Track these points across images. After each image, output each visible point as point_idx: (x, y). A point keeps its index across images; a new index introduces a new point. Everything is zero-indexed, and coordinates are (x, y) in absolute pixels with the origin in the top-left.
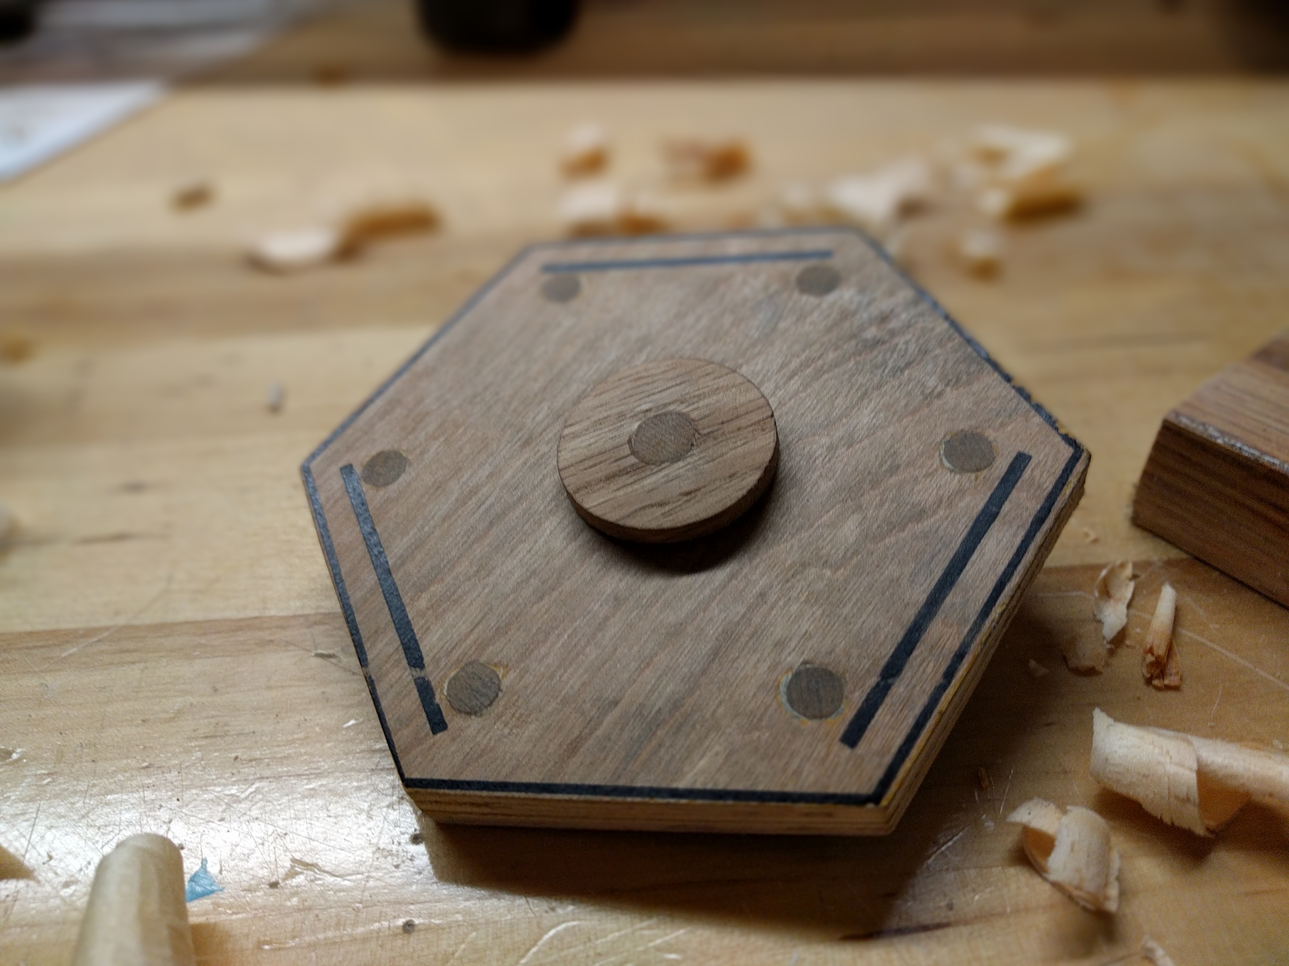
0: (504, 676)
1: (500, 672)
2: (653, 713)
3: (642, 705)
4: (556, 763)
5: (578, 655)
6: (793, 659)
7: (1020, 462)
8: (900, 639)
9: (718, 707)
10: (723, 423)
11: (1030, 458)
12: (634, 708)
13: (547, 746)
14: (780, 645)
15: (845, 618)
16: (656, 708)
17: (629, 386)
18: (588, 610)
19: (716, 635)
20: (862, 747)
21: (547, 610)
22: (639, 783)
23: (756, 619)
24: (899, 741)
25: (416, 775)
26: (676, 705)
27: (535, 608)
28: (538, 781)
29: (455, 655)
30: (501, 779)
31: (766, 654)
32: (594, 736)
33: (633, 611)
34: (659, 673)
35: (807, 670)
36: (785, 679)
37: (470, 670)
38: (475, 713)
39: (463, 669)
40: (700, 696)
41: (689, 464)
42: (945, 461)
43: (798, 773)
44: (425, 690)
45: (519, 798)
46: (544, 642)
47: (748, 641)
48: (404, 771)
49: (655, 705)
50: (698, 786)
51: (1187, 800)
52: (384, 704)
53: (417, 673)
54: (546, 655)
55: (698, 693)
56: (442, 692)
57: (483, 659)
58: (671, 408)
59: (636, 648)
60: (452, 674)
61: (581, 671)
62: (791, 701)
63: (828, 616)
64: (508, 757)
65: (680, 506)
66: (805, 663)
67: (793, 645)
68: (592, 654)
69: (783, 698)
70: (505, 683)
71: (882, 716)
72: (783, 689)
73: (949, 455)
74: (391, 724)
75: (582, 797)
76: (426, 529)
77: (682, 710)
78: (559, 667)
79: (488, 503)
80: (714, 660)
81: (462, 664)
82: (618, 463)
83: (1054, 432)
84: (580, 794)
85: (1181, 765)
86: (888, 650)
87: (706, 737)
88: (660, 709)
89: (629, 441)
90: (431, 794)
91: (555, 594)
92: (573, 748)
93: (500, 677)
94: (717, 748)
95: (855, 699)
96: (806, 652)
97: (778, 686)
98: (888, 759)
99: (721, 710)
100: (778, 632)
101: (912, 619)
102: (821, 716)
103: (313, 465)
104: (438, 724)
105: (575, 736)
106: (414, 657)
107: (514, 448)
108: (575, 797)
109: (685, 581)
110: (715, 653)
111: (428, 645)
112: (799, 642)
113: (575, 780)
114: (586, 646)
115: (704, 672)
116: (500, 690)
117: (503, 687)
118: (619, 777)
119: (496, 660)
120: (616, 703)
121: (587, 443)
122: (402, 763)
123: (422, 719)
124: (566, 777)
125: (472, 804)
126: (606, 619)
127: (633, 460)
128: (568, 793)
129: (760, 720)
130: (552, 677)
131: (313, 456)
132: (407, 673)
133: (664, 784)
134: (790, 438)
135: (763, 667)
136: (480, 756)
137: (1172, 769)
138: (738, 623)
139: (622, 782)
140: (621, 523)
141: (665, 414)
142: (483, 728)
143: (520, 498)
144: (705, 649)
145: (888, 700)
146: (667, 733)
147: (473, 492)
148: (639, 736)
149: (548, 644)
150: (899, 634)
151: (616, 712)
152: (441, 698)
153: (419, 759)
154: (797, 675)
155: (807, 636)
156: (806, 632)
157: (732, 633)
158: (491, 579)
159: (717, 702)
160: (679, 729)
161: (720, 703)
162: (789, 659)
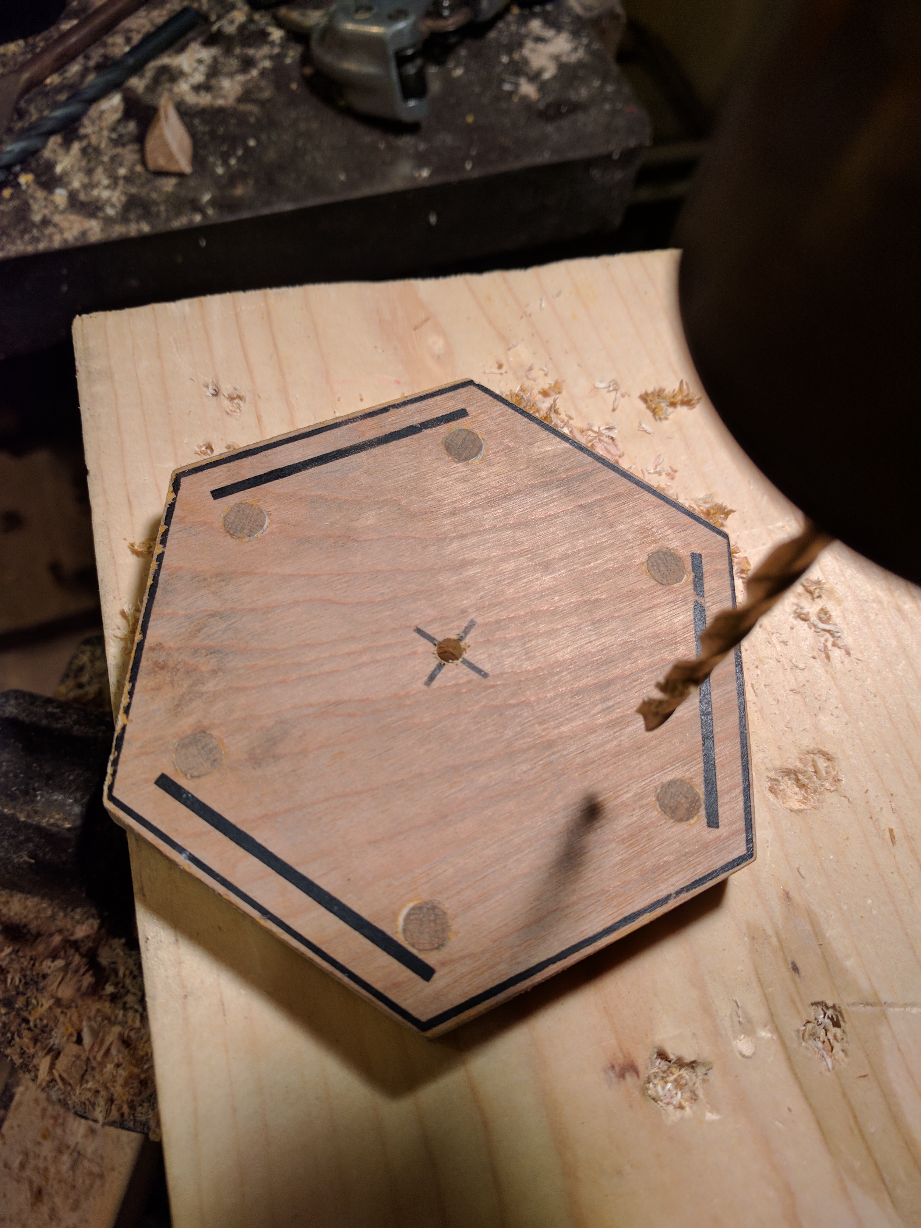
0: (643, 564)
1: (644, 567)
4: (632, 495)
6: (462, 468)
7: (221, 493)
8: (394, 442)
11: (212, 492)
13: (632, 507)
14: (464, 480)
20: (460, 407)
24: (439, 398)
25: (718, 536)
29: (670, 598)
31: (476, 480)
32: (602, 497)
35: (459, 458)
36: (476, 461)
37: (665, 581)
38: (670, 552)
39: (669, 584)
40: (529, 481)
42: (267, 524)
43: (502, 415)
44: (698, 587)
46: (608, 570)
47: (482, 493)
48: (726, 544)
49: (558, 492)
50: (558, 439)
54: (610, 560)
57: (653, 582)
59: (552, 530)
60: (677, 585)
61: (592, 537)
62: (480, 448)
63: (424, 478)
64: (659, 516)
66: (457, 462)
67: (457, 475)
68: (581, 543)
69: (483, 452)
70: (644, 559)
72: (480, 457)
73: (259, 527)
74: (727, 576)
77: (544, 480)
78: (606, 548)
80: (509, 495)
81: (668, 588)
86: (406, 440)
87: (539, 459)
88: (557, 488)
91: (586, 598)
92: (618, 496)
93: (646, 564)
94: (536, 450)
95: (443, 429)
96: (452, 467)
97: (481, 460)
98: (451, 394)
99: (521, 467)
100: (461, 487)
101: (379, 447)
102: (470, 432)
103: (743, 848)
104: (696, 558)
105: (614, 503)
106: (699, 611)
111: (687, 615)
112: (452, 475)
114: (582, 550)
115: (519, 492)
116: (650, 557)
117: (646, 557)
119: (645, 577)
123: (706, 567)
129: (503, 449)
130: (612, 544)
132: (707, 605)
135: (483, 474)
136: (675, 525)
138: (480, 506)
142: (668, 540)
144: (510, 504)
145: (428, 418)
146: (559, 474)
148: (577, 481)
149: (606, 566)
151: (583, 502)
152: (688, 577)
153: (715, 546)
154: (467, 459)
155: (446, 475)
157: (487, 503)
158: (626, 637)
162: (465, 469)
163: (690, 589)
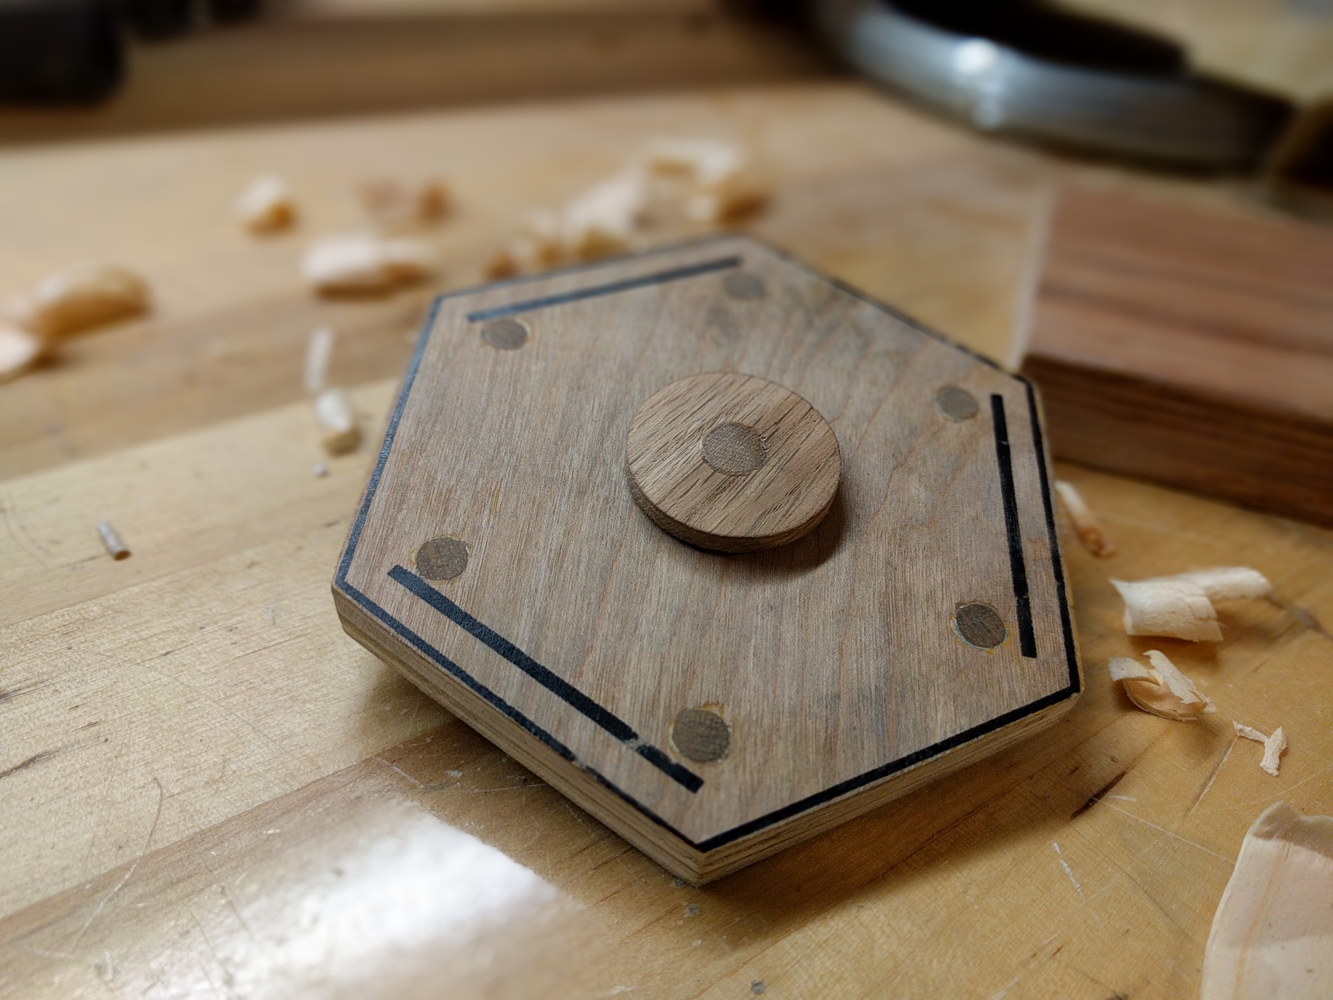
0: (722, 713)
1: (715, 710)
2: (873, 693)
3: (860, 689)
4: (824, 768)
5: (774, 669)
6: (947, 606)
7: (997, 401)
8: (1009, 562)
9: (920, 666)
11: (1001, 396)
12: (855, 696)
13: (807, 757)
14: (930, 598)
15: (962, 560)
16: (873, 688)
19: (877, 609)
20: (1041, 654)
22: (904, 754)
23: (900, 586)
24: (1061, 640)
25: (705, 837)
26: (887, 678)
28: (821, 790)
29: (660, 713)
30: (787, 804)
31: (925, 609)
32: (840, 731)
33: (794, 614)
34: (854, 657)
35: (963, 610)
36: (953, 624)
37: (684, 720)
38: (719, 756)
39: (677, 721)
41: (774, 466)
42: (945, 414)
43: (1012, 693)
44: (653, 755)
45: (814, 812)
46: (736, 668)
47: (905, 605)
48: (690, 838)
49: (870, 684)
50: (950, 735)
51: (1207, 619)
52: (622, 786)
54: (747, 679)
56: (672, 749)
57: (690, 706)
58: (721, 420)
59: (820, 644)
60: (671, 730)
61: (788, 681)
62: (969, 640)
63: (949, 563)
64: (778, 781)
65: (793, 504)
66: (958, 605)
67: (939, 595)
68: (786, 662)
69: (962, 639)
70: (727, 718)
71: (1037, 626)
72: (957, 632)
74: (645, 801)
75: (867, 786)
77: (895, 680)
78: (766, 685)
80: (889, 629)
81: (673, 717)
83: (1002, 373)
84: (864, 784)
86: (1008, 574)
87: (928, 694)
88: (876, 687)
89: (705, 461)
91: (714, 622)
92: (830, 748)
93: (719, 715)
94: (943, 699)
95: (1011, 620)
96: (953, 597)
97: (952, 631)
98: (1064, 655)
99: (924, 668)
100: (922, 590)
101: (1007, 545)
102: (997, 643)
103: (350, 579)
104: (693, 783)
105: (823, 738)
106: (622, 731)
107: (571, 500)
108: (861, 789)
109: (821, 571)
110: (887, 623)
111: (624, 713)
112: (942, 590)
113: (851, 776)
114: (777, 659)
115: (889, 642)
116: (726, 726)
117: (728, 723)
118: (885, 756)
119: (703, 702)
120: (838, 696)
123: (671, 783)
124: (842, 776)
126: (776, 628)
128: (853, 788)
129: (958, 663)
130: (766, 697)
131: (344, 569)
132: (624, 748)
133: (923, 746)
135: (931, 621)
136: (753, 792)
138: (887, 592)
139: (890, 759)
141: (720, 427)
142: (736, 767)
144: (876, 623)
145: (1033, 612)
146: (896, 703)
148: (876, 715)
149: (741, 669)
150: (1007, 558)
151: (843, 704)
152: (675, 757)
153: (698, 821)
154: (959, 617)
155: (945, 585)
156: (942, 580)
157: (888, 602)
158: (642, 630)
159: (916, 662)
160: (903, 697)
161: (919, 662)
162: (944, 608)
163: (656, 742)
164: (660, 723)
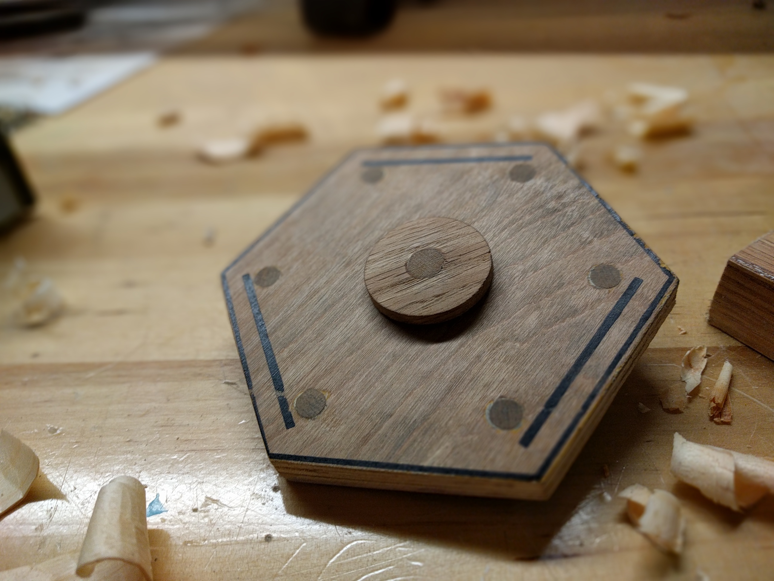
0: (328, 397)
1: (326, 395)
2: (411, 422)
3: (406, 418)
4: (355, 448)
5: (370, 387)
6: (495, 394)
7: (636, 283)
8: (558, 385)
9: (449, 420)
10: (460, 255)
11: (642, 281)
12: (401, 419)
13: (351, 438)
14: (487, 386)
15: (526, 372)
16: (414, 419)
17: (407, 233)
18: (378, 361)
19: (451, 378)
20: (532, 447)
21: (355, 361)
22: (401, 462)
23: (475, 371)
25: (276, 452)
26: (425, 418)
27: (348, 359)
28: (344, 458)
29: (302, 384)
30: (323, 456)
31: (479, 391)
32: (377, 434)
33: (403, 363)
34: (416, 399)
35: (502, 401)
36: (489, 406)
37: (309, 393)
38: (311, 418)
39: (305, 392)
40: (439, 413)
41: (440, 279)
42: (591, 282)
43: (493, 461)
44: (283, 403)
45: (333, 467)
46: (352, 378)
47: (469, 383)
48: (269, 449)
49: (413, 417)
50: (435, 465)
51: (727, 489)
52: (260, 410)
53: (280, 394)
54: (353, 386)
55: (438, 412)
56: (293, 404)
57: (317, 387)
58: (431, 246)
59: (404, 385)
60: (299, 395)
61: (372, 396)
62: (492, 419)
63: (516, 370)
64: (328, 443)
65: (433, 303)
66: (501, 397)
67: (495, 386)
68: (379, 386)
69: (487, 417)
70: (329, 401)
71: (544, 430)
72: (487, 411)
73: (593, 278)
74: (263, 422)
75: (369, 469)
76: (289, 312)
77: (429, 421)
78: (359, 393)
79: (324, 298)
80: (448, 393)
81: (305, 389)
82: (399, 277)
83: (657, 266)
84: (368, 466)
85: (725, 468)
86: (550, 391)
87: (441, 437)
88: (416, 420)
89: (406, 265)
90: (283, 463)
91: (360, 351)
92: (365, 440)
93: (326, 398)
94: (447, 444)
95: (529, 419)
96: (502, 390)
97: (484, 410)
98: (546, 455)
99: (451, 422)
100: (486, 379)
101: (565, 374)
102: (508, 428)
103: (228, 274)
104: (289, 423)
105: (367, 433)
106: (279, 385)
107: (341, 267)
108: (365, 468)
109: (434, 347)
110: (449, 390)
111: (287, 378)
112: (499, 385)
113: (365, 458)
114: (376, 382)
115: (442, 400)
116: (325, 405)
117: (327, 404)
118: (390, 458)
119: (324, 388)
120: (391, 415)
121: (382, 265)
122: (269, 444)
123: (281, 420)
124: (360, 457)
125: (307, 470)
126: (388, 367)
127: (407, 276)
128: (361, 466)
129: (473, 429)
130: (355, 399)
131: (228, 269)
132: (274, 393)
133: (416, 463)
134: (500, 266)
135: (477, 399)
136: (312, 442)
137: (719, 470)
138: (463, 372)
139: (392, 461)
140: (398, 312)
141: (427, 250)
142: (315, 426)
143: (343, 296)
144: (443, 386)
145: (548, 421)
146: (420, 433)
147: (317, 292)
148: (403, 435)
149: (354, 380)
150: (558, 382)
151: (391, 420)
152: (292, 408)
153: (278, 443)
154: (496, 404)
155: (503, 381)
156: (503, 379)
157: (460, 378)
158: (324, 342)
159: (449, 417)
160: (426, 432)
161: (451, 418)
162: (492, 394)
163: (289, 398)
164: (298, 389)
